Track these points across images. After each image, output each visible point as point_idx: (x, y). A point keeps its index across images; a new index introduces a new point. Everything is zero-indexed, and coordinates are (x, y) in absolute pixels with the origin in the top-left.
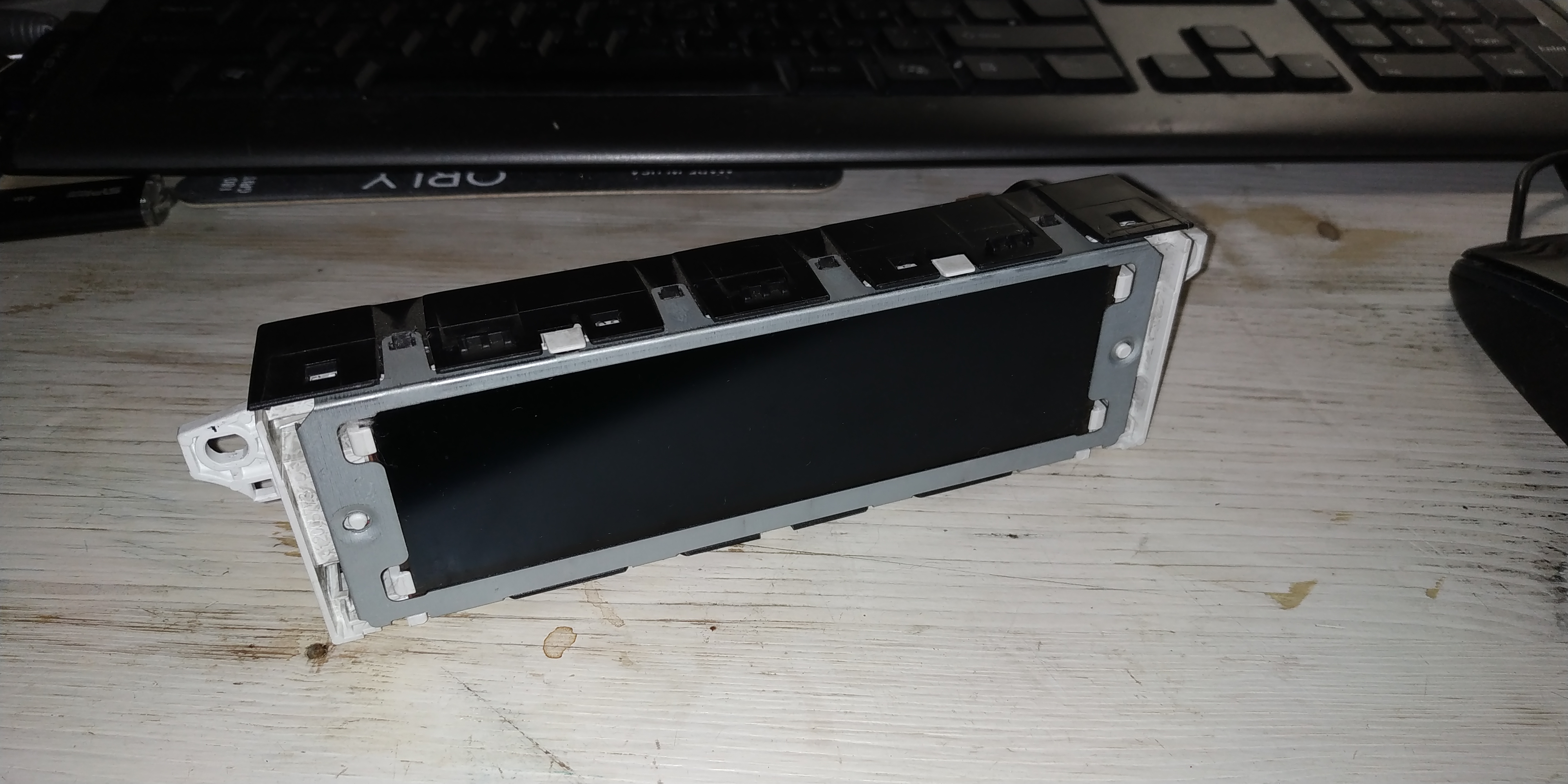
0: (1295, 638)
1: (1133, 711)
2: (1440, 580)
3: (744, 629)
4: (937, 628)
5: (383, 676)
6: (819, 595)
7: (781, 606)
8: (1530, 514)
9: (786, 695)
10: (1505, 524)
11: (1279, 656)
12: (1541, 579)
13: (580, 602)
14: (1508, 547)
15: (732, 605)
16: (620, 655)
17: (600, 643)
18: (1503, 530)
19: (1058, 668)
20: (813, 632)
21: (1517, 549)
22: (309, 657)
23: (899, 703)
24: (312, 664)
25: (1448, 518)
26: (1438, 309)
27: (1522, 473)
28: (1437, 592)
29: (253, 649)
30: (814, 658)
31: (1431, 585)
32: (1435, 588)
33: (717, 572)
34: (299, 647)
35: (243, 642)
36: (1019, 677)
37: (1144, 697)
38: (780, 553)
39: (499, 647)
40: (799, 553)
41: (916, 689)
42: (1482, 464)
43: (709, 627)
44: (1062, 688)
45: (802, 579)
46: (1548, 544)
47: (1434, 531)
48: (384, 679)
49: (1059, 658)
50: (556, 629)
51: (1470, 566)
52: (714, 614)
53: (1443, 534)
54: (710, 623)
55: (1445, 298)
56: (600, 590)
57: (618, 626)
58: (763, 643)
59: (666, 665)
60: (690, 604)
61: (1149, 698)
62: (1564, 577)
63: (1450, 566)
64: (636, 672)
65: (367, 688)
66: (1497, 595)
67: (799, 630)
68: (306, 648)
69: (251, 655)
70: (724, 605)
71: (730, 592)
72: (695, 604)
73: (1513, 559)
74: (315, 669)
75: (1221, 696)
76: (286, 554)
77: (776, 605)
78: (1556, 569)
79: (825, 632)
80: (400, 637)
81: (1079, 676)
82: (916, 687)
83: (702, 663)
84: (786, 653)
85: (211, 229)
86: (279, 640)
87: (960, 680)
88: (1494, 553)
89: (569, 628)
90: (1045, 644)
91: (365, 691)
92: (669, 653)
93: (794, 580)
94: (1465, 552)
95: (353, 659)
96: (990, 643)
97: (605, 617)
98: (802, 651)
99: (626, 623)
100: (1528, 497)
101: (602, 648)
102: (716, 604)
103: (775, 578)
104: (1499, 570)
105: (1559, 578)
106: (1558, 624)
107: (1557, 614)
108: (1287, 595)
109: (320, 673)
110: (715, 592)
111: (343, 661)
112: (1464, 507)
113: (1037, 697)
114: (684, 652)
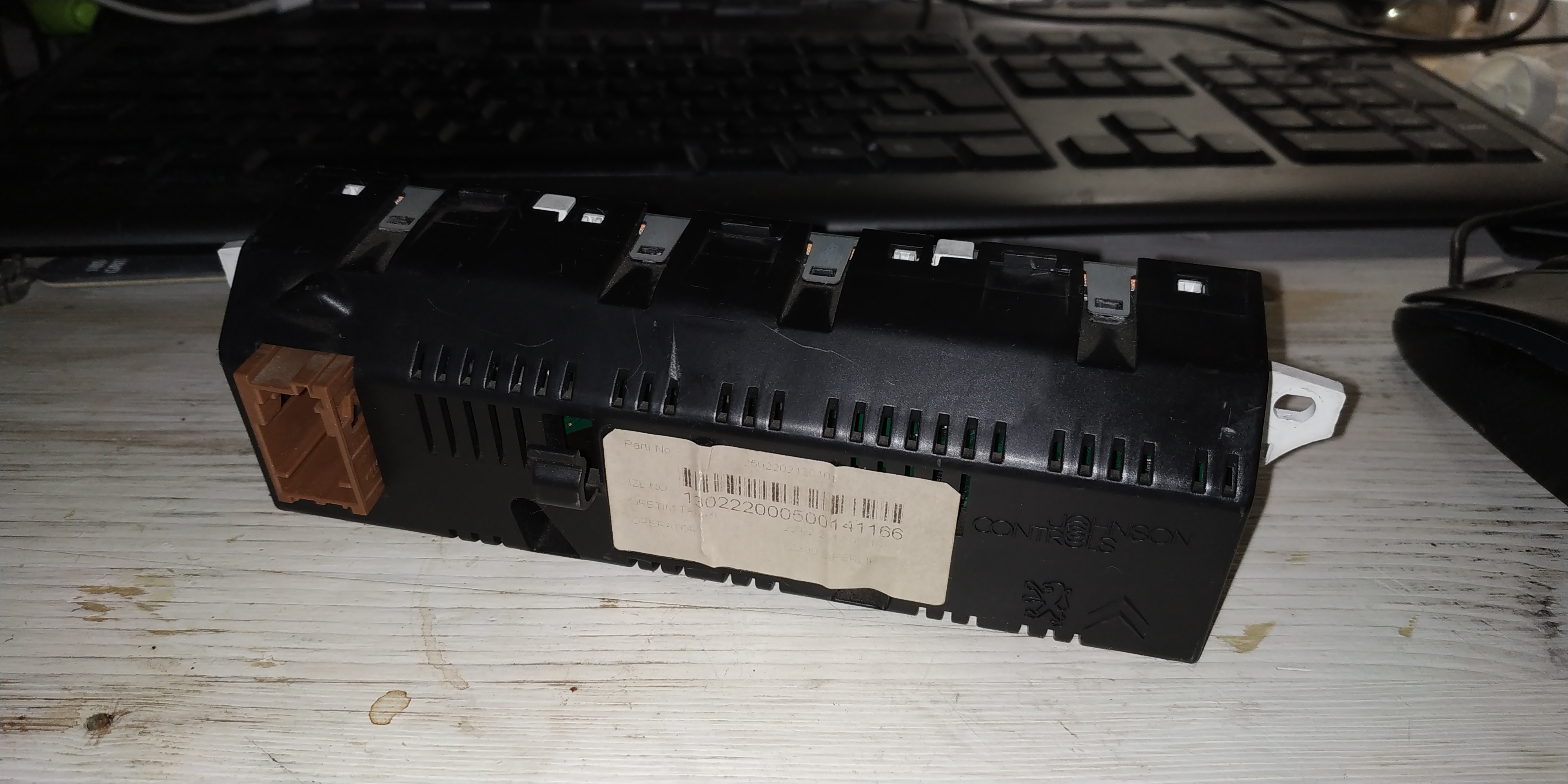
0: (1255, 682)
1: (1068, 766)
2: (1413, 618)
3: (611, 689)
4: (839, 681)
5: (174, 748)
6: (703, 650)
7: (656, 663)
8: (1506, 549)
9: (655, 760)
10: (1479, 560)
11: (1237, 702)
12: (1526, 614)
13: (419, 664)
14: (1487, 583)
15: (599, 664)
16: (460, 720)
17: (439, 707)
18: (1478, 566)
19: (980, 721)
20: (692, 690)
21: (1497, 584)
22: (89, 728)
23: (790, 765)
24: (91, 736)
25: (1416, 555)
26: (1385, 359)
27: (1491, 509)
28: (1412, 630)
29: (23, 721)
30: (692, 718)
31: (1404, 624)
32: (1409, 627)
33: (585, 629)
34: (78, 718)
35: (13, 713)
36: (933, 733)
37: (1081, 750)
38: (660, 607)
39: (317, 714)
40: (682, 606)
41: (810, 748)
42: (1448, 502)
43: (569, 688)
44: (984, 743)
45: (684, 634)
46: (1530, 579)
47: (1402, 568)
48: (175, 751)
49: (980, 710)
50: (387, 693)
51: (1445, 603)
52: (575, 674)
53: (1412, 572)
54: (570, 684)
55: (1391, 349)
56: (444, 651)
57: (461, 689)
58: (632, 704)
59: (514, 730)
60: (549, 664)
61: (1087, 752)
62: (1552, 611)
63: (1424, 604)
64: (477, 738)
65: (151, 760)
66: (1480, 632)
67: (676, 688)
68: (87, 719)
69: (19, 727)
70: (589, 664)
71: (598, 651)
72: (555, 664)
73: (1493, 594)
74: (94, 741)
75: (1170, 747)
76: (85, 619)
77: (650, 663)
78: (1541, 603)
79: (706, 690)
80: (201, 704)
81: (1004, 730)
82: (810, 746)
83: (557, 726)
84: (658, 714)
85: (69, 307)
86: (56, 711)
87: (864, 737)
88: (1471, 589)
89: (403, 692)
90: (964, 695)
91: (149, 764)
92: (519, 717)
93: (674, 635)
94: (1437, 588)
95: (141, 730)
96: (900, 697)
97: (446, 680)
98: (678, 711)
99: (471, 686)
100: (1501, 533)
101: (439, 713)
102: (580, 663)
103: (652, 634)
104: (1478, 606)
105: (1548, 613)
106: (1552, 660)
107: (1550, 649)
108: (1243, 638)
109: (99, 746)
110: (580, 651)
111: (130, 731)
112: (1433, 544)
113: (954, 753)
114: (536, 716)
